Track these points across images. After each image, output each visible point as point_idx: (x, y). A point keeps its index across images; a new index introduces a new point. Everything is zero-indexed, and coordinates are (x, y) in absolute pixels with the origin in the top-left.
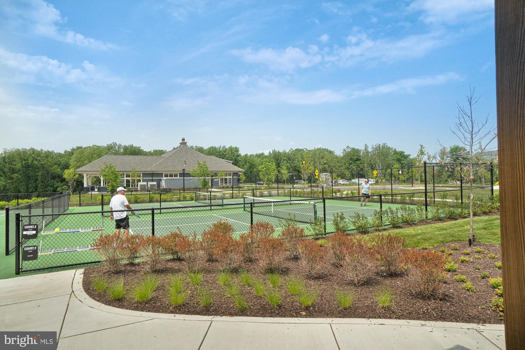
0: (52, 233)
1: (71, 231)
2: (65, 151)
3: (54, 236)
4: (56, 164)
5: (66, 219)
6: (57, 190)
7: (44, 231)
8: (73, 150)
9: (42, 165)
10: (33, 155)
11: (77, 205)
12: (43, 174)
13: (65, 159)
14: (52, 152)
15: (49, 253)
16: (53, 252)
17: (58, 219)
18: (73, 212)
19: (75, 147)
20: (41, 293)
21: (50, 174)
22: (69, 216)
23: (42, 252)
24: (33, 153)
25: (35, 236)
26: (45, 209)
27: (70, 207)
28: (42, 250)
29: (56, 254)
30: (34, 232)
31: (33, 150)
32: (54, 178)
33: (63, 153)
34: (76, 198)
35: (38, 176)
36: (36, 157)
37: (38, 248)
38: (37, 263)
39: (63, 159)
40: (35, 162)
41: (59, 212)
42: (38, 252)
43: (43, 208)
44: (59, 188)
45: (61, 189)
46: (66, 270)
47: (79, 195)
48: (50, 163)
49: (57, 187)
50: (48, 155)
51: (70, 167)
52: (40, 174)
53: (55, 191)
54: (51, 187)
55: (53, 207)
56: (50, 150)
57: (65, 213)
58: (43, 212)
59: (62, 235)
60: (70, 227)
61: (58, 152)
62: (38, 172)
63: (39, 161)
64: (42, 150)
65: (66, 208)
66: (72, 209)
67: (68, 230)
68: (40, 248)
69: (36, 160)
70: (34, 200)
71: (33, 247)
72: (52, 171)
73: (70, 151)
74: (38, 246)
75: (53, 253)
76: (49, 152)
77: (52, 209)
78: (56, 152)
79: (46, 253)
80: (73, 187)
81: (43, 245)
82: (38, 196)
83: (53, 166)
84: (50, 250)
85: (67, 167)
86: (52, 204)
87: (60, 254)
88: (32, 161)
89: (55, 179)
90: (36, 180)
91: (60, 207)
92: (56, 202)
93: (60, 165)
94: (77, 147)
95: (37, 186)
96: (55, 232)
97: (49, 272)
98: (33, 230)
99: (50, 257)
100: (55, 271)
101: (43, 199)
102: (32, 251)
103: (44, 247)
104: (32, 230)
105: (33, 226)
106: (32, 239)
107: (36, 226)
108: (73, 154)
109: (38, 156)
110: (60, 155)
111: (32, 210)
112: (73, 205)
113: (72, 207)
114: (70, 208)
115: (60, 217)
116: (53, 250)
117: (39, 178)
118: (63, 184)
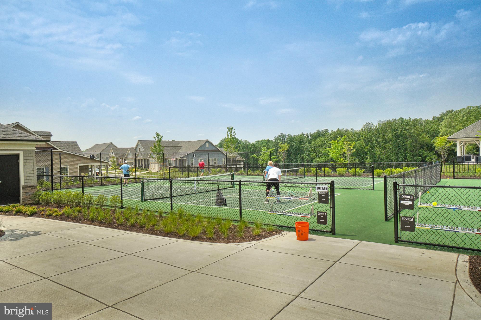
0: (428, 206)
1: (451, 207)
2: (434, 117)
3: (431, 210)
4: (424, 132)
5: (440, 192)
6: (426, 160)
7: (420, 203)
8: (443, 115)
9: (411, 134)
10: (402, 125)
11: (450, 177)
12: (412, 143)
13: (434, 126)
14: (420, 120)
15: (426, 227)
16: (430, 227)
17: (431, 191)
18: (446, 185)
19: (445, 112)
20: (421, 270)
21: (419, 143)
22: (442, 189)
23: (419, 225)
24: (402, 123)
25: (411, 207)
26: (418, 179)
27: (442, 178)
28: (419, 223)
29: (434, 231)
30: (411, 203)
31: (402, 120)
32: (422, 147)
33: (431, 120)
34: (449, 169)
35: (407, 145)
36: (405, 126)
37: (415, 220)
38: (414, 235)
39: (432, 126)
40: (404, 131)
41: (431, 183)
42: (415, 224)
43: (416, 178)
44: (428, 158)
45: (430, 159)
46: (445, 250)
47: (452, 166)
48: (418, 131)
49: (426, 157)
50: (417, 122)
51: (439, 135)
52: (408, 143)
53: (423, 160)
54: (420, 156)
55: (424, 178)
56: (418, 118)
57: (437, 185)
58: (416, 182)
59: (440, 211)
60: (450, 202)
61: (427, 119)
62: (407, 141)
63: (408, 130)
64: (410, 119)
65: (438, 180)
66: (444, 181)
67: (447, 206)
68: (417, 220)
69: (405, 129)
70: (405, 170)
71: (410, 218)
72: (421, 140)
73: (440, 116)
74: (415, 218)
75: (431, 229)
76: (417, 120)
77: (424, 180)
78: (424, 119)
79: (423, 227)
80: (445, 157)
81: (419, 218)
82: (408, 166)
83: (422, 134)
84: (427, 225)
85: (435, 134)
86: (424, 174)
87: (439, 231)
88: (402, 131)
89: (424, 148)
90: (406, 149)
91: (432, 178)
92: (428, 172)
93: (428, 133)
94: (447, 111)
95: (406, 156)
96: (432, 206)
97: (427, 248)
98: (410, 200)
99: (427, 232)
100: (433, 249)
101: (414, 169)
102: (409, 222)
103: (420, 220)
104: (408, 200)
105: (410, 196)
106: (408, 209)
107: (412, 197)
108: (442, 119)
109: (407, 125)
110: (428, 122)
111: (406, 179)
112: (446, 177)
113: (444, 178)
114: (442, 180)
115: (433, 189)
116: (431, 225)
117: (408, 147)
118: (432, 153)
